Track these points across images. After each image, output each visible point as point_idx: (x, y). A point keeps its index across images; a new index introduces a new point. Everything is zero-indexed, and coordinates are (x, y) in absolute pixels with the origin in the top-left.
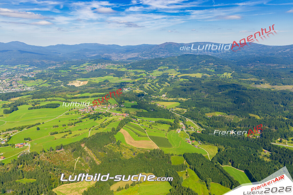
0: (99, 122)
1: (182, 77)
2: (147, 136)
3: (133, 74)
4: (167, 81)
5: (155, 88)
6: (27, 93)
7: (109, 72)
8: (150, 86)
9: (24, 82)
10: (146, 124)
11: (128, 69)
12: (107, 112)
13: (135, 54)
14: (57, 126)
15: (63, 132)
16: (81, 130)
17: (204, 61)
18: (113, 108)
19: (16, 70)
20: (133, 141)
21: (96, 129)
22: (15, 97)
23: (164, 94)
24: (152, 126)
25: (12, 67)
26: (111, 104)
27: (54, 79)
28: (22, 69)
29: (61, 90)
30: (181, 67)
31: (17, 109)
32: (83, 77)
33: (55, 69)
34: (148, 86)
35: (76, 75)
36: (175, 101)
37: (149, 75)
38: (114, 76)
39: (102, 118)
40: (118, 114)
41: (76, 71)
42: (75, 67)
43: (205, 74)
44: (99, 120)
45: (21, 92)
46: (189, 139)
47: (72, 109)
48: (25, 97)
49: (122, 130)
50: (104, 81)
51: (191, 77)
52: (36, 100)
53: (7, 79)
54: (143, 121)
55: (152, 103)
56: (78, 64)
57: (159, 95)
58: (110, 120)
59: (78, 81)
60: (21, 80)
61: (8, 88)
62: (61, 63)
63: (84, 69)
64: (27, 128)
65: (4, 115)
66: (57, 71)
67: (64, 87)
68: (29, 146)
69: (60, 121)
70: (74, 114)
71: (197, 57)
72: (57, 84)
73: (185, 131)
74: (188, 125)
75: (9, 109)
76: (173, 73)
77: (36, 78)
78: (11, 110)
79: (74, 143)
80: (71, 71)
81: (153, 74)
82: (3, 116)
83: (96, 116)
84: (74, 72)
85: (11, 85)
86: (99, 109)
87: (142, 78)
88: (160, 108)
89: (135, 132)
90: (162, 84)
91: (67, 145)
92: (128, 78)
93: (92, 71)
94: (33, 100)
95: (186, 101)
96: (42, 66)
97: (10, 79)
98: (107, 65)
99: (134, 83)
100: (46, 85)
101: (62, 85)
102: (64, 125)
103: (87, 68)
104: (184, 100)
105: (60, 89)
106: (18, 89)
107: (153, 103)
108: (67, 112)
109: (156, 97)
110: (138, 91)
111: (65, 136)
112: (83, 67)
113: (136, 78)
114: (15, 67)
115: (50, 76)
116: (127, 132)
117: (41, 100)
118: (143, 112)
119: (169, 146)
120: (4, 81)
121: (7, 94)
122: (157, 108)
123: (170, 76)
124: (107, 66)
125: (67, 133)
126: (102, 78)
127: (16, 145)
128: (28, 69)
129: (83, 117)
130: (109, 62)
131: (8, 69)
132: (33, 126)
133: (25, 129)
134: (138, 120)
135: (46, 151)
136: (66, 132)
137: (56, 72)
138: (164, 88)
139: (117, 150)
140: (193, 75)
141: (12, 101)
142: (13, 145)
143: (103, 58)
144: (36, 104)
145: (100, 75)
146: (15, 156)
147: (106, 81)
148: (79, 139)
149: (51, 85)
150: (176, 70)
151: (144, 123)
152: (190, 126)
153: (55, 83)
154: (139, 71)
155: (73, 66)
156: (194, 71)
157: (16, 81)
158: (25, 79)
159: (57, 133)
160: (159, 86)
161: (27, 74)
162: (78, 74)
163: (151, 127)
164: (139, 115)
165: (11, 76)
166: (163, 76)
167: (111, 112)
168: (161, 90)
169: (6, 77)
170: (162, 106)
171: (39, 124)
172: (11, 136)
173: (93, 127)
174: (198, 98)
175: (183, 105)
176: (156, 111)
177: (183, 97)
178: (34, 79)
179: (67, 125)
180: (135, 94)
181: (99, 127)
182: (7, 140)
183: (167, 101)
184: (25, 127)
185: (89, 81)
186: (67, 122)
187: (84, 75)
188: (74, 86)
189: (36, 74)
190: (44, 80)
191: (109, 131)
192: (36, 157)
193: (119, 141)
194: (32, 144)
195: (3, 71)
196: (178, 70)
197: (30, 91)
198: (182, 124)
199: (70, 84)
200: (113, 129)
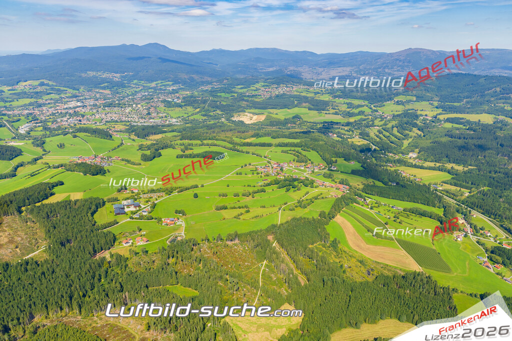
0: (295, 196)
1: (448, 120)
2: (392, 239)
3: (344, 108)
4: (415, 125)
5: (393, 138)
6: (171, 128)
7: (301, 100)
8: (379, 132)
9: (167, 109)
10: (388, 213)
11: (335, 97)
12: (307, 179)
13: (345, 69)
14: (225, 195)
15: (235, 208)
16: (264, 207)
17: (498, 89)
18: (316, 170)
19: (154, 88)
20: (363, 245)
21: (291, 210)
22: (155, 134)
23: (413, 151)
24: (401, 218)
25: (149, 85)
26: (312, 163)
27: (210, 108)
28: (163, 87)
29: (222, 128)
30: (443, 99)
31: (160, 155)
32: (256, 108)
33: (211, 91)
34: (378, 133)
35: (244, 104)
36: (440, 169)
37: (377, 111)
38: (310, 109)
39: (299, 189)
40: (327, 183)
41: (245, 96)
42: (241, 88)
43: (501, 117)
44: (294, 191)
45: (163, 126)
46: (486, 259)
47: (246, 165)
48: (169, 135)
49: (339, 218)
50: (294, 118)
51: (468, 122)
52: (186, 142)
53: (143, 103)
54: (379, 205)
55: (391, 168)
56: (247, 83)
57: (403, 154)
58: (315, 195)
59: (248, 114)
60: (162, 107)
61: (144, 118)
62: (220, 81)
63: (256, 93)
64: (178, 192)
65: (142, 162)
66: (213, 93)
67: (226, 122)
68: (184, 225)
69: (228, 186)
70: (250, 176)
71: (482, 80)
72: (216, 118)
73: (474, 239)
74: (479, 226)
75: (148, 153)
76: (427, 111)
77: (183, 104)
78: (152, 156)
79: (256, 232)
80: (236, 95)
81: (384, 109)
82: (140, 164)
83: (290, 184)
84: (241, 97)
85: (149, 114)
86: (292, 169)
87: (363, 117)
88: (409, 180)
89: (366, 227)
90: (406, 132)
91: (246, 235)
92: (336, 114)
93: (271, 98)
94: (182, 142)
95: (465, 173)
96: (191, 84)
97: (147, 103)
98: (295, 88)
99: (348, 124)
100: (199, 117)
101: (223, 120)
102: (236, 195)
103: (261, 91)
104: (460, 168)
105: (221, 126)
106: (158, 121)
107: (393, 169)
108: (238, 169)
109: (397, 157)
110: (358, 141)
111: (239, 215)
112: (255, 88)
113: (351, 115)
114: (153, 84)
115: (204, 102)
116: (349, 225)
117: (194, 142)
118: (374, 186)
119: (446, 269)
120: (139, 106)
121: (144, 128)
122: (403, 180)
123: (421, 115)
124: (296, 90)
125: (243, 211)
126: (289, 110)
127: (163, 219)
128: (171, 89)
129: (266, 182)
130: (300, 83)
131: (144, 86)
132: (187, 189)
133: (175, 193)
134: (368, 201)
135: (211, 239)
136: (239, 207)
137: (213, 96)
138: (410, 140)
139: (332, 259)
140: (473, 118)
141: (151, 140)
142: (159, 220)
143: (288, 75)
144: (187, 149)
145: (285, 106)
146: (163, 240)
147: (297, 117)
148: (263, 225)
149: (205, 118)
150: (432, 104)
151: (381, 209)
152: (482, 229)
153: (211, 114)
154: (356, 102)
155: (239, 87)
156: (474, 108)
157: (155, 108)
158: (169, 105)
159: (225, 208)
160: (400, 135)
161: (170, 96)
162: (247, 101)
163: (398, 221)
164: (369, 190)
165: (148, 99)
166: (406, 114)
167: (314, 179)
168: (406, 143)
169: (142, 100)
170: (412, 178)
171: (197, 186)
172: (156, 202)
173: (285, 204)
174: (492, 168)
175: (458, 179)
176: (402, 186)
177: (457, 162)
178: (181, 106)
179: (240, 195)
180: (353, 146)
181: (296, 207)
182: (150, 209)
183: (422, 167)
184: (176, 188)
185: (267, 116)
186: (240, 190)
187: (258, 103)
188: (242, 122)
189: (184, 98)
190: (196, 108)
191: (315, 217)
192: (194, 248)
193: (335, 239)
194: (187, 223)
195: (138, 90)
196: (436, 104)
197: (177, 125)
198: (464, 221)
199: (235, 119)
200: (322, 214)
